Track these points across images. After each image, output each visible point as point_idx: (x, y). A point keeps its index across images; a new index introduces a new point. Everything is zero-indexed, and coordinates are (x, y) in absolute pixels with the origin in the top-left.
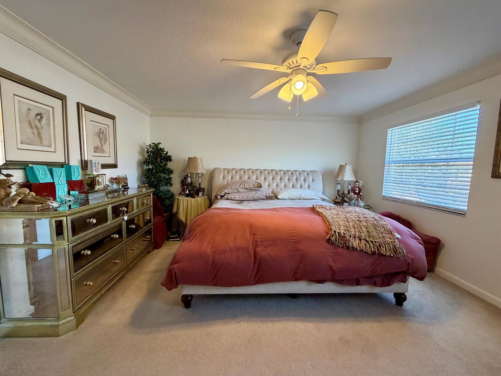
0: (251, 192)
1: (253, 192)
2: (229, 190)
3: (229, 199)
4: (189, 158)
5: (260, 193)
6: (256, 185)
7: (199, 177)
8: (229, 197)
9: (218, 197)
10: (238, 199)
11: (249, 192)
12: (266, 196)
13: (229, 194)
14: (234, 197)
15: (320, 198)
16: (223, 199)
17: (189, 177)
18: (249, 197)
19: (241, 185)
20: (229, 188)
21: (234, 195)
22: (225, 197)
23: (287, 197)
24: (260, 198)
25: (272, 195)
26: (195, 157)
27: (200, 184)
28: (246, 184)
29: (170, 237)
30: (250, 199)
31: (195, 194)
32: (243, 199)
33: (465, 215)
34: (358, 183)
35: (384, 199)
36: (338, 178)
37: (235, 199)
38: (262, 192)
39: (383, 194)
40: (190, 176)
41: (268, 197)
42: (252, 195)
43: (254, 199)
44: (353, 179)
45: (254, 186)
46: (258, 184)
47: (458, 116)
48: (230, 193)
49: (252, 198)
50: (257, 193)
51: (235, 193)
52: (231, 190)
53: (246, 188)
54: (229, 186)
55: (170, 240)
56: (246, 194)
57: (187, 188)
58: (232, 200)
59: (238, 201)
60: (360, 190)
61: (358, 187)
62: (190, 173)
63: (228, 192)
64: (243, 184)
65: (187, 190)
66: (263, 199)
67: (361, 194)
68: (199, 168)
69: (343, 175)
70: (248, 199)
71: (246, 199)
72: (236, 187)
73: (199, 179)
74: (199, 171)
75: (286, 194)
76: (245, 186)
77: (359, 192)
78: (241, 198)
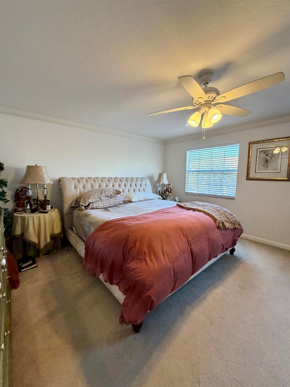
0: (111, 199)
1: (113, 198)
2: (93, 199)
3: (94, 208)
4: (27, 166)
5: (118, 199)
6: (115, 192)
7: (44, 188)
8: (94, 206)
9: (82, 208)
10: (102, 207)
11: (109, 200)
12: (123, 201)
13: (93, 204)
14: (98, 206)
15: (158, 198)
16: (89, 209)
17: (30, 189)
18: (111, 204)
19: (103, 194)
20: (92, 198)
21: (98, 204)
22: (90, 207)
23: (137, 200)
24: (120, 203)
25: (128, 200)
26: (36, 165)
27: (46, 196)
28: (107, 192)
29: (22, 266)
30: (112, 206)
31: (40, 208)
32: (106, 207)
33: (235, 199)
34: (170, 185)
35: (187, 194)
36: (160, 183)
37: (99, 207)
38: (120, 198)
39: (186, 191)
40: (31, 187)
41: (125, 201)
42: (112, 201)
43: (115, 205)
44: (167, 183)
45: (114, 193)
46: (116, 191)
47: (226, 148)
48: (94, 202)
49: (113, 205)
50: (116, 199)
51: (98, 201)
52: (95, 199)
53: (107, 196)
54: (92, 196)
55: (22, 271)
56: (108, 202)
57: (27, 203)
58: (96, 209)
59: (103, 209)
60: (171, 190)
61: (170, 188)
62: (31, 184)
63: (92, 202)
64: (104, 193)
65: (28, 205)
66: (121, 204)
67: (172, 192)
68: (45, 178)
69: (163, 180)
70: (110, 206)
71: (109, 206)
72: (98, 196)
73: (44, 190)
74: (47, 181)
75: (137, 197)
76: (106, 194)
77: (171, 191)
78: (105, 206)
